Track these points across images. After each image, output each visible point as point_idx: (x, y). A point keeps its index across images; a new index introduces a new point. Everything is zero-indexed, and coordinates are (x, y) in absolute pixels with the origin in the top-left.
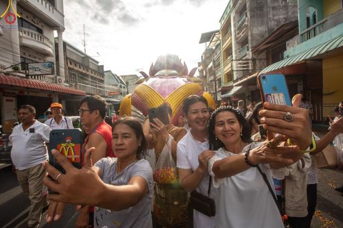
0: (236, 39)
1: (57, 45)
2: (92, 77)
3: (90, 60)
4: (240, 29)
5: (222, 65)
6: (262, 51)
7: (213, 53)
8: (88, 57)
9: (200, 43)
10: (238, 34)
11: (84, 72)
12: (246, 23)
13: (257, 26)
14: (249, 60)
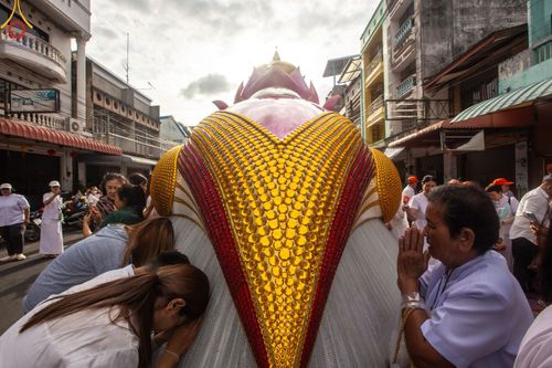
0: (392, 65)
1: (74, 65)
2: (137, 125)
3: (135, 95)
4: (400, 47)
5: (363, 113)
6: (442, 86)
7: (347, 92)
8: (132, 90)
9: (325, 76)
10: (396, 57)
11: (124, 114)
12: (412, 37)
13: (433, 42)
14: (416, 100)
